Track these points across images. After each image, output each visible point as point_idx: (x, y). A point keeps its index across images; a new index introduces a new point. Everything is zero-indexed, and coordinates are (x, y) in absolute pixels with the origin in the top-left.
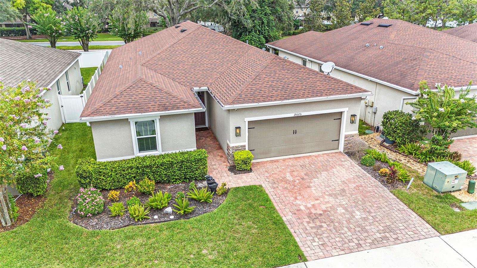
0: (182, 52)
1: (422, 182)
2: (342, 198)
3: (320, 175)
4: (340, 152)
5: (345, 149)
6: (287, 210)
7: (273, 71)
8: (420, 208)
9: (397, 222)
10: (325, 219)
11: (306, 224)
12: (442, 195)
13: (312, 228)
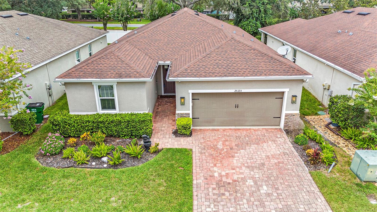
0: (162, 33)
1: (349, 168)
2: (257, 171)
3: (249, 147)
4: (280, 129)
5: (285, 126)
6: (202, 175)
7: (224, 51)
8: (330, 194)
9: (299, 203)
10: (230, 189)
11: (210, 190)
12: (364, 184)
13: (214, 194)
